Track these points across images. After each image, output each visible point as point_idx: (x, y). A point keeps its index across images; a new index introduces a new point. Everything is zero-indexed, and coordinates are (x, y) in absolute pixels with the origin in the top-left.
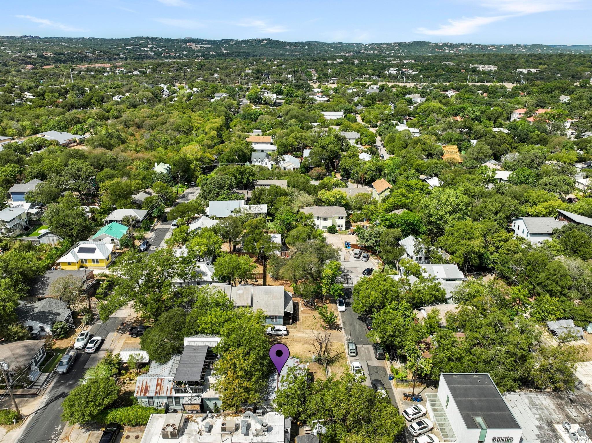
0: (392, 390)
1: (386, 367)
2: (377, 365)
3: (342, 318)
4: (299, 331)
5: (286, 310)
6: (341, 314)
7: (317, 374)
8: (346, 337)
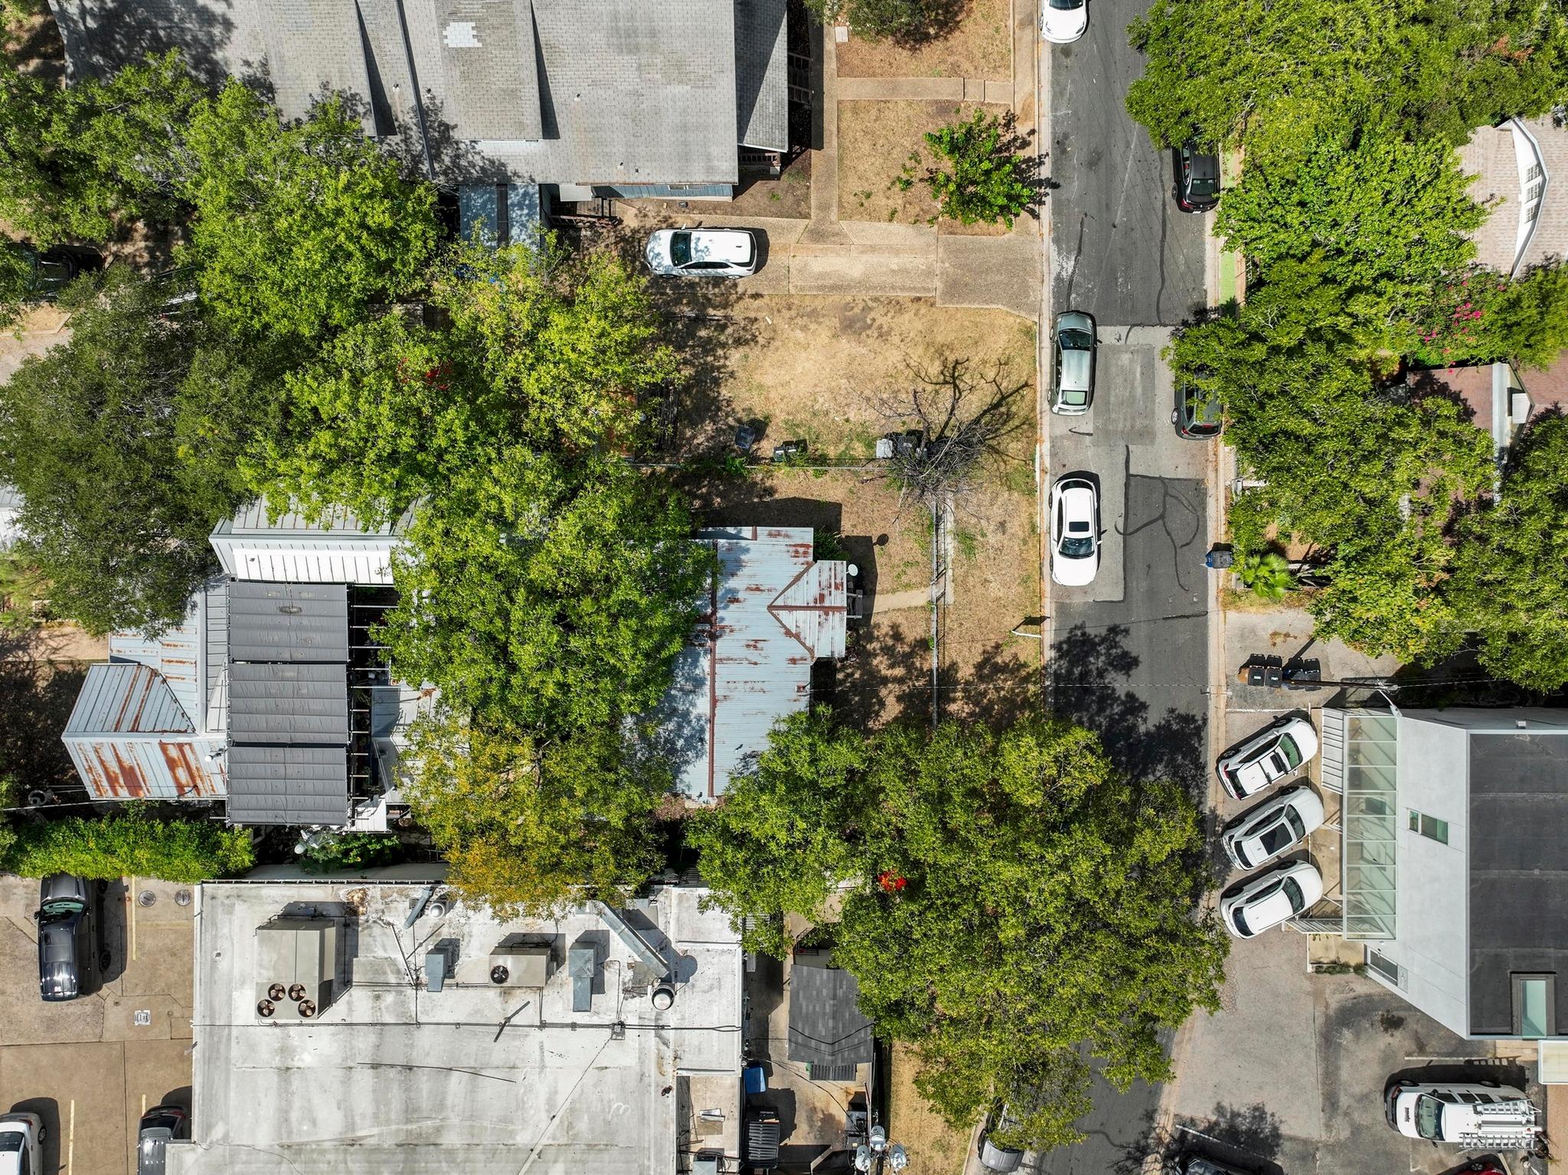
0: (1205, 626)
1: (1210, 485)
2: (1169, 474)
3: (1054, 108)
4: (818, 235)
5: (748, 143)
6: (1056, 67)
7: (890, 547)
8: (1055, 269)
